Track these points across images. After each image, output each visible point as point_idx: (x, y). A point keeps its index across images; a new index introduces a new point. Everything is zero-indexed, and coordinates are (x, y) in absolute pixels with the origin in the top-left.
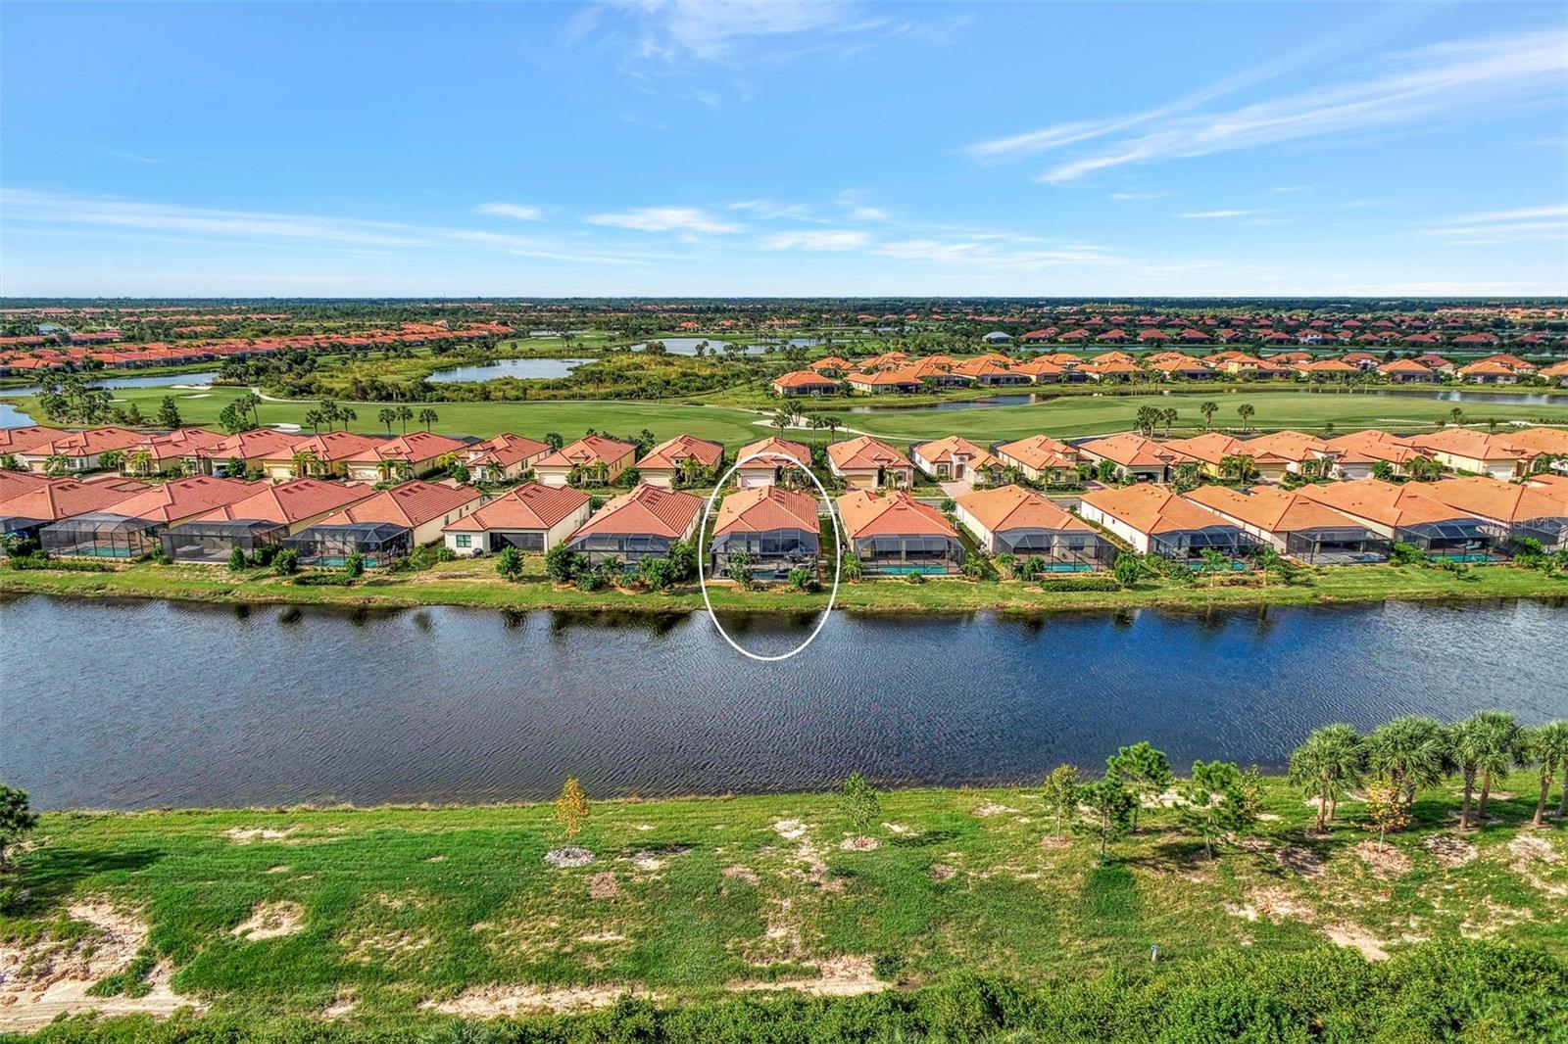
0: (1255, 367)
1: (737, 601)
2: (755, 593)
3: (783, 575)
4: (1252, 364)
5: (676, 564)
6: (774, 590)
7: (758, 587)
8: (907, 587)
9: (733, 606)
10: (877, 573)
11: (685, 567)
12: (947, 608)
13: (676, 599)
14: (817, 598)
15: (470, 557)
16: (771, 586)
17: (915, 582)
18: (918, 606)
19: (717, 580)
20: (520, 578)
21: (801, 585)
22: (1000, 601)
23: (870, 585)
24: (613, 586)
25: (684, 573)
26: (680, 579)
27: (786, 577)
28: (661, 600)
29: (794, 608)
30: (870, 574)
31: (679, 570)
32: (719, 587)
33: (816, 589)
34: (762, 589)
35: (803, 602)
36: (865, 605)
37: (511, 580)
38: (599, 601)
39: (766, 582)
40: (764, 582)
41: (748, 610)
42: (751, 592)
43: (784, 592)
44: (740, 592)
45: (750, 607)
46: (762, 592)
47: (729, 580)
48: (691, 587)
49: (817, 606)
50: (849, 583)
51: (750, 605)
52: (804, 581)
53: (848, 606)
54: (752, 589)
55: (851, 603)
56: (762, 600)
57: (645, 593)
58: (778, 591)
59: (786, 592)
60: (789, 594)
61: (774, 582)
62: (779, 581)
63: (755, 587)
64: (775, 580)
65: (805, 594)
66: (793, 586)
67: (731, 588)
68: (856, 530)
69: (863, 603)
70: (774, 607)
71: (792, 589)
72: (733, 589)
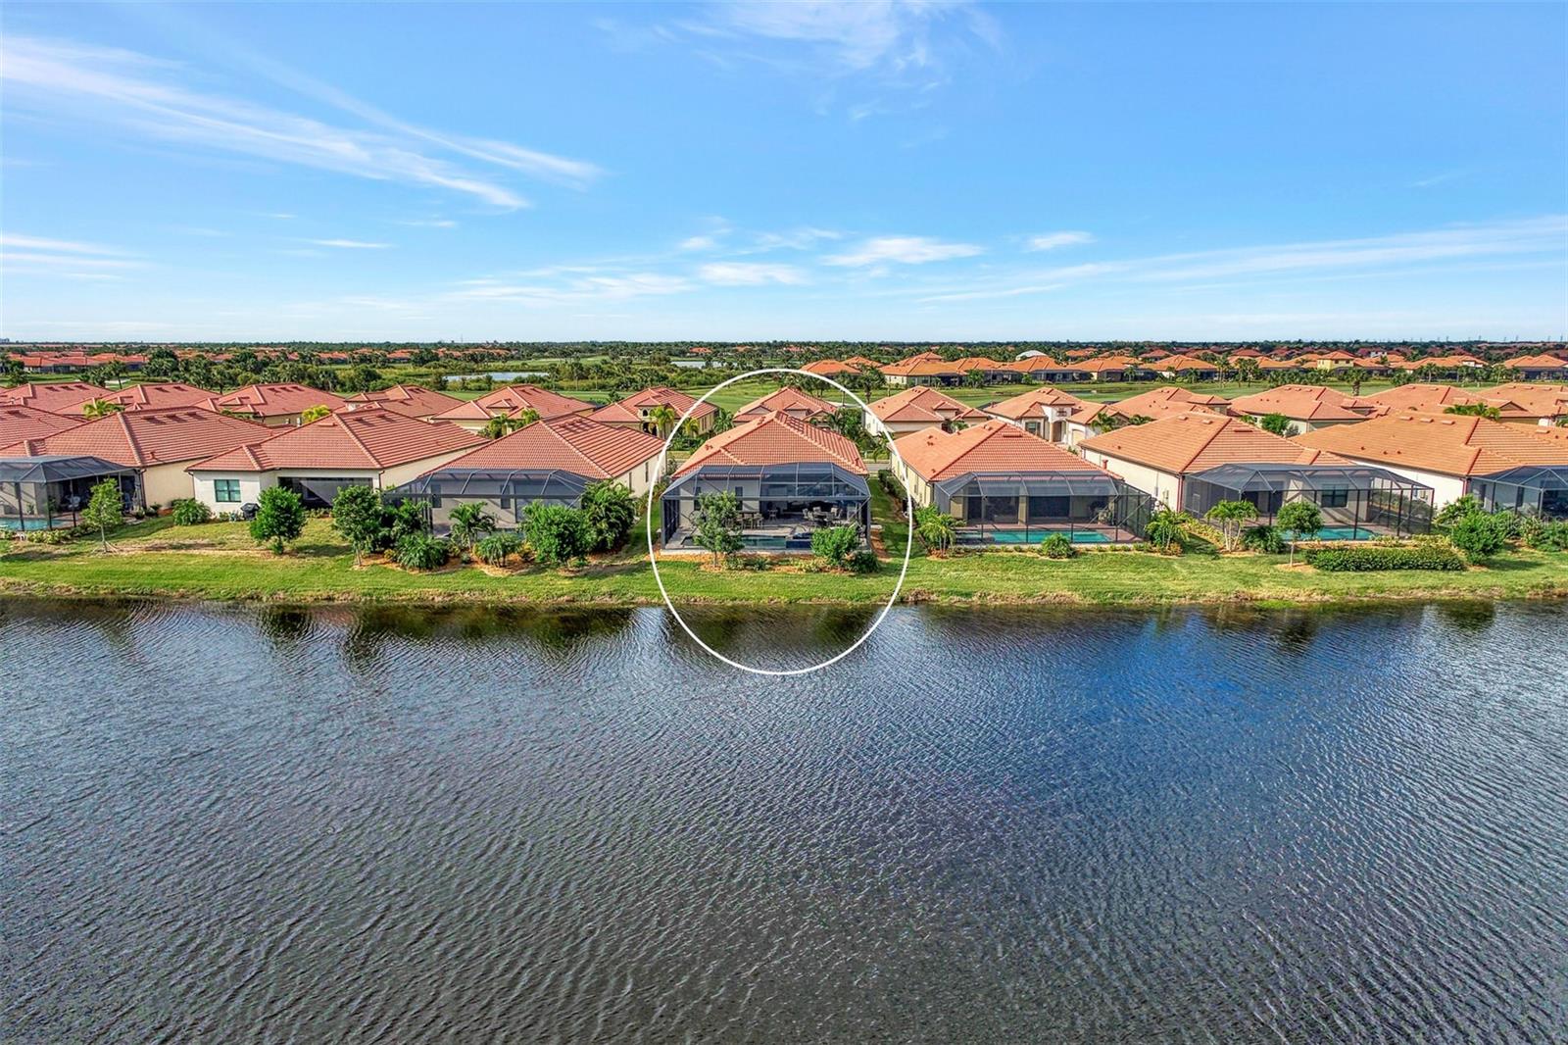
0: (1351, 364)
1: (709, 588)
2: (747, 574)
3: (802, 543)
4: (1348, 361)
5: (595, 520)
6: (784, 569)
7: (752, 564)
8: (1045, 564)
9: (700, 597)
10: (982, 541)
11: (611, 526)
12: (1136, 601)
13: (586, 584)
14: (871, 583)
15: (237, 518)
16: (774, 563)
17: (1060, 555)
18: (1077, 597)
19: (673, 552)
20: (300, 549)
21: (838, 556)
22: (1241, 588)
23: (971, 559)
24: (470, 562)
25: (610, 537)
26: (600, 549)
27: (807, 546)
28: (559, 586)
29: (825, 600)
30: (968, 541)
31: (600, 532)
32: (676, 564)
33: (867, 566)
34: (761, 567)
35: (842, 589)
36: (968, 595)
37: (279, 550)
38: (434, 588)
39: (768, 553)
40: (764, 554)
41: (730, 604)
42: (738, 573)
43: (803, 573)
44: (716, 571)
45: (735, 599)
46: (760, 573)
47: (697, 552)
48: (626, 562)
49: (868, 598)
50: (930, 558)
51: (735, 595)
52: (843, 549)
53: (934, 597)
54: (741, 566)
55: (941, 593)
56: (760, 586)
57: (529, 573)
58: (793, 570)
59: (809, 571)
60: (815, 576)
61: (784, 555)
62: (795, 552)
63: (746, 565)
64: (787, 552)
65: (845, 575)
66: (822, 561)
67: (699, 564)
68: (934, 471)
69: (964, 591)
70: (784, 599)
71: (821, 566)
72: (702, 568)
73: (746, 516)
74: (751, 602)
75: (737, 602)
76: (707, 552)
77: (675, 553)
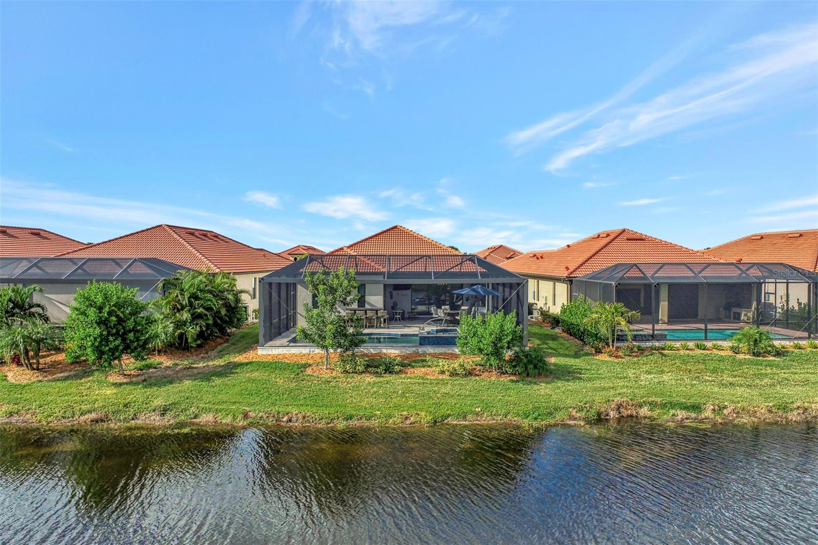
2: (369, 379)
5: (174, 309)
6: (420, 371)
7: (376, 365)
10: (653, 338)
11: (196, 317)
13: (137, 394)
16: (406, 364)
17: (767, 354)
19: (274, 350)
21: (497, 354)
25: (192, 331)
26: (179, 345)
29: (487, 420)
31: (178, 325)
32: (276, 366)
33: (534, 366)
34: (389, 370)
36: (696, 408)
39: (397, 352)
40: (392, 352)
41: (341, 425)
42: (358, 378)
43: (446, 377)
44: (326, 375)
45: (350, 417)
46: (388, 377)
47: (305, 351)
48: (211, 363)
49: (550, 414)
50: (601, 357)
51: (349, 411)
52: (505, 342)
53: (644, 411)
54: (361, 368)
55: (653, 405)
56: (387, 396)
57: (66, 378)
58: (432, 373)
59: (454, 374)
60: (463, 381)
61: (417, 354)
62: (430, 350)
63: (368, 366)
64: (421, 350)
65: (505, 379)
66: (471, 360)
67: (306, 366)
68: (567, 268)
69: (690, 402)
70: (425, 418)
71: (469, 367)
72: (309, 371)
73: (369, 314)
74: (375, 423)
75: (354, 423)
76: (318, 351)
77: (275, 352)
